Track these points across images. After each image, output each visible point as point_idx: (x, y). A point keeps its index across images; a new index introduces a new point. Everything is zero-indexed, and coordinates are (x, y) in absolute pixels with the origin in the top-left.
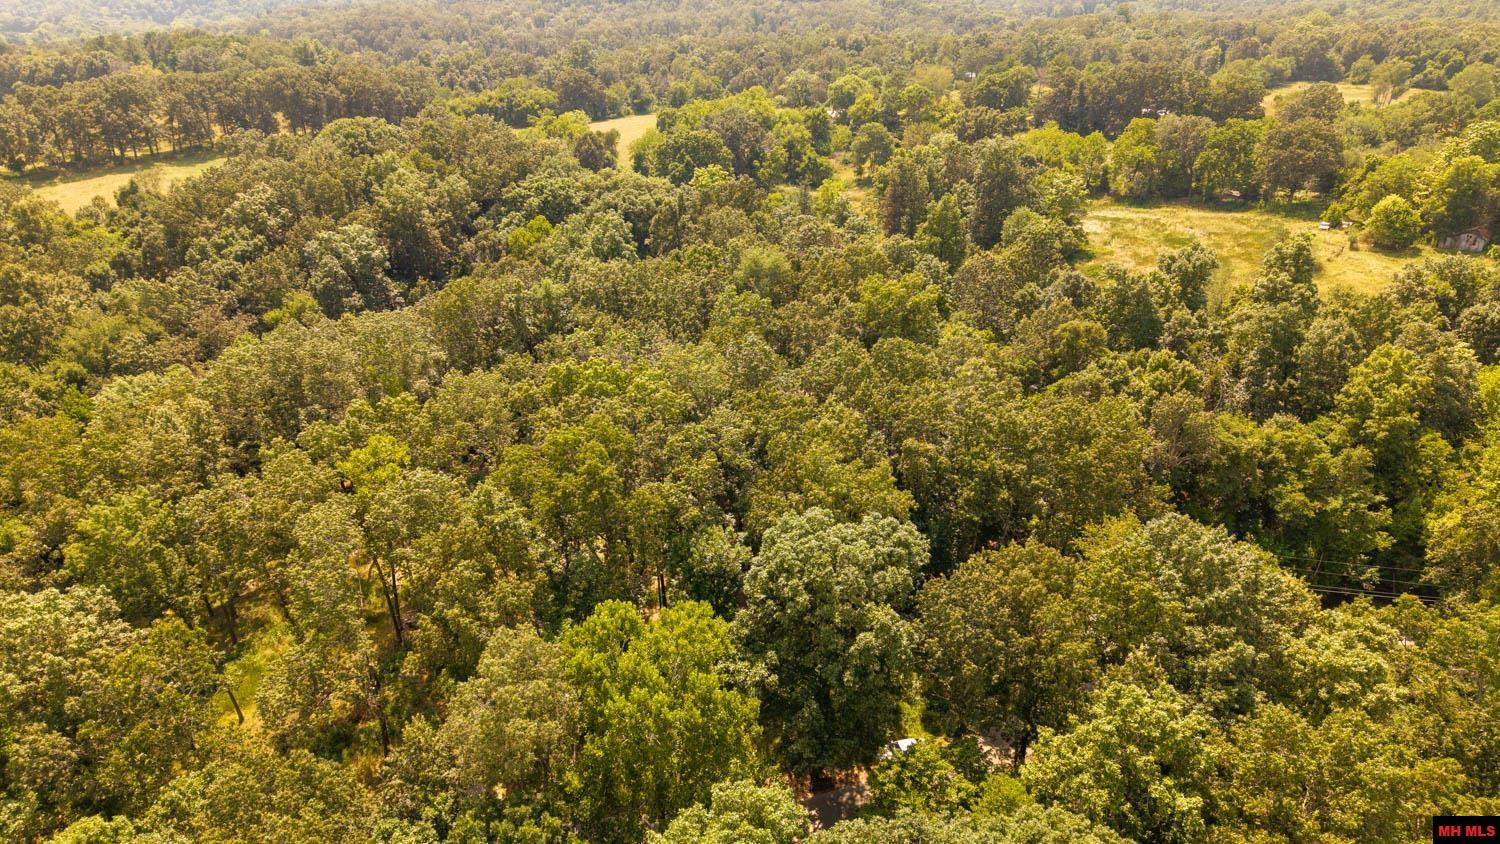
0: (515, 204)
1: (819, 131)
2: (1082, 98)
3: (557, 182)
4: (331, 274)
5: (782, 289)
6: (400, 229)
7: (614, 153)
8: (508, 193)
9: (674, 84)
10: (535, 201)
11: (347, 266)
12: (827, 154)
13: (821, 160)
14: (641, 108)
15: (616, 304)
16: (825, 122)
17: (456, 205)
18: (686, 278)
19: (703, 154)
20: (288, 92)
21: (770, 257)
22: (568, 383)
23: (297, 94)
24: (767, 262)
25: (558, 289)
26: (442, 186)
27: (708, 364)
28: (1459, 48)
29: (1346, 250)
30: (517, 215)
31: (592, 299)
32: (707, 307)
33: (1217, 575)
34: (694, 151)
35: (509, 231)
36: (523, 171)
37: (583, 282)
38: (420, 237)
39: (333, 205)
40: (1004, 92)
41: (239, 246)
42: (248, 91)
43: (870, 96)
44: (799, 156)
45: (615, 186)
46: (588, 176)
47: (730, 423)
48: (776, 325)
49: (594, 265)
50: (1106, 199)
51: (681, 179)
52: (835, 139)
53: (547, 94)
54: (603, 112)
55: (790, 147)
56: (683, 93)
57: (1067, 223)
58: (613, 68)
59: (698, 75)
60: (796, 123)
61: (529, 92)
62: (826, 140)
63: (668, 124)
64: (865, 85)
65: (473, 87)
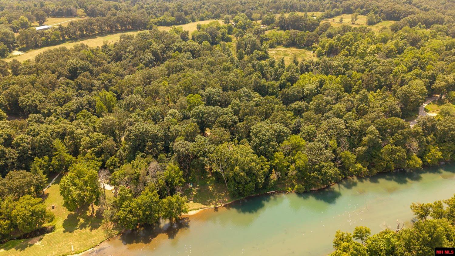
0: (172, 48)
1: (230, 30)
2: (284, 23)
3: (178, 44)
4: (147, 61)
5: (212, 64)
6: (155, 53)
7: (188, 35)
8: (171, 46)
9: (201, 15)
10: (175, 48)
11: (149, 60)
12: (231, 34)
13: (229, 36)
14: (194, 21)
15: (190, 66)
16: (231, 27)
17: (163, 49)
18: (199, 63)
19: (205, 38)
20: (121, 21)
21: (212, 59)
22: (185, 76)
23: (123, 21)
24: (211, 60)
25: (182, 64)
26: (160, 46)
27: (201, 73)
28: (377, 7)
30: (172, 50)
31: (187, 65)
32: (202, 67)
34: (203, 36)
35: (171, 53)
36: (173, 42)
37: (185, 63)
38: (158, 54)
39: (144, 49)
40: (270, 20)
41: (130, 56)
42: (113, 21)
43: (241, 22)
44: (225, 36)
45: (189, 45)
46: (184, 43)
47: (203, 80)
48: (211, 69)
49: (187, 61)
50: (282, 46)
51: (200, 43)
52: (234, 31)
53: (173, 18)
54: (185, 22)
55: (223, 34)
56: (203, 17)
57: (265, 52)
58: (187, 9)
59: (206, 12)
60: (225, 28)
61: (169, 18)
62: (232, 31)
63: (199, 27)
64: (241, 18)
65: (155, 14)
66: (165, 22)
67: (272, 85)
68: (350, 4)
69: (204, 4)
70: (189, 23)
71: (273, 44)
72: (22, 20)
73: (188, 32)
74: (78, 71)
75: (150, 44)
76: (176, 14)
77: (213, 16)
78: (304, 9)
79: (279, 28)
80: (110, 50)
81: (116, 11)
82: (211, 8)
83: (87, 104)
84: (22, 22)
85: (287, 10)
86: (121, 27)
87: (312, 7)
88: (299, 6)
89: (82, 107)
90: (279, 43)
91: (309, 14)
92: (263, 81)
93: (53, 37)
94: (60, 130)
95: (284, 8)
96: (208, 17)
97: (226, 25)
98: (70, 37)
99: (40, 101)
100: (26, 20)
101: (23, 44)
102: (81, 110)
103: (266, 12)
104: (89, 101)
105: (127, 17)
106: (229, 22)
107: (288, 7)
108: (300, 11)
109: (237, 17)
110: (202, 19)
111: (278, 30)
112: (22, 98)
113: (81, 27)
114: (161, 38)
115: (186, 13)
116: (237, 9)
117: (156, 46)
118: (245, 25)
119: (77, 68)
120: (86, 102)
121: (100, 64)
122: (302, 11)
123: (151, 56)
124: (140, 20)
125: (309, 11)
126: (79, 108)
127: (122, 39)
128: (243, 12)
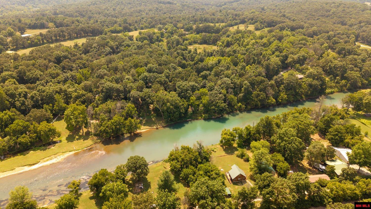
0: (123, 45)
1: (162, 35)
2: (199, 29)
3: (128, 43)
5: (151, 52)
6: (112, 48)
7: (133, 38)
8: (122, 44)
9: (141, 26)
10: (125, 45)
11: (108, 52)
12: (163, 38)
13: (162, 39)
14: (136, 30)
15: (136, 54)
16: (163, 33)
17: (117, 45)
18: (143, 51)
19: (145, 39)
21: (150, 50)
22: (134, 58)
23: (85, 30)
26: (115, 43)
27: (144, 57)
28: (262, 19)
30: (123, 47)
31: (134, 53)
32: (144, 53)
33: (173, 66)
34: (144, 38)
35: (123, 48)
36: (123, 41)
37: (133, 52)
38: (114, 49)
39: (104, 46)
40: (189, 28)
41: (95, 50)
42: (78, 30)
43: (170, 29)
44: (159, 38)
45: (134, 43)
46: (131, 42)
47: (146, 60)
48: (150, 55)
49: (134, 51)
51: (142, 42)
52: (165, 35)
53: (121, 28)
54: (130, 30)
55: (157, 37)
56: (142, 27)
57: (186, 47)
58: (131, 22)
59: (145, 24)
60: (159, 33)
61: (118, 28)
62: (163, 35)
63: (140, 33)
64: (170, 27)
65: (107, 26)
66: (115, 31)
67: (189, 64)
68: (244, 18)
69: (143, 18)
70: (132, 31)
71: (191, 42)
72: (9, 30)
73: (133, 36)
74: (62, 59)
75: (108, 42)
76: (123, 25)
77: (150, 26)
78: (213, 21)
79: (196, 33)
80: (80, 47)
81: (79, 24)
82: (148, 22)
83: (70, 77)
85: (202, 22)
86: (84, 34)
87: (219, 20)
88: (210, 19)
89: (68, 78)
90: (195, 42)
91: (217, 25)
92: (184, 62)
93: (36, 41)
94: (58, 90)
95: (200, 21)
96: (146, 27)
97: (159, 32)
98: (47, 41)
99: (41, 76)
100: (12, 30)
101: (14, 46)
102: (67, 80)
103: (187, 23)
104: (72, 76)
105: (89, 27)
106: (161, 30)
107: (203, 20)
108: (211, 23)
109: (166, 26)
110: (142, 29)
111: (195, 34)
112: (28, 74)
113: (56, 34)
114: (115, 39)
115: (130, 25)
116: (167, 21)
117: (112, 43)
118: (172, 31)
119: (61, 57)
121: (74, 55)
122: (213, 23)
123: (110, 49)
124: (98, 29)
125: (217, 23)
126: (66, 79)
127: (88, 41)
128: (171, 23)
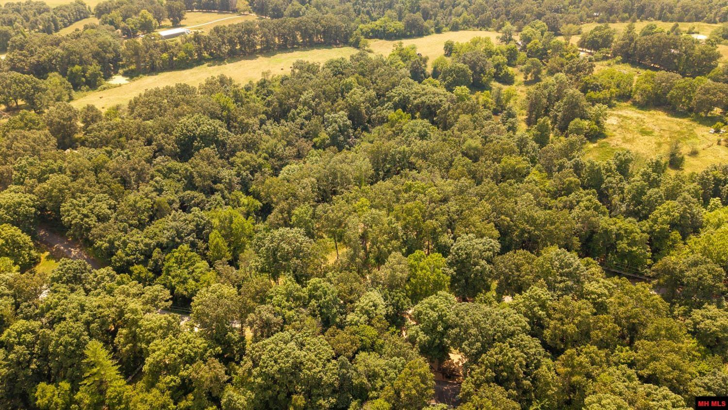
0: (390, 99)
1: (512, 57)
2: (635, 48)
3: (404, 91)
4: (335, 130)
5: (478, 152)
6: (353, 112)
7: (426, 66)
8: (388, 94)
9: (454, 19)
10: (397, 99)
11: (339, 127)
12: (514, 66)
13: (510, 69)
14: (439, 31)
16: (515, 51)
17: (371, 101)
19: (460, 77)
20: (303, 28)
21: (476, 141)
23: (307, 28)
24: (474, 145)
25: (407, 149)
26: (368, 93)
29: (715, 144)
30: (390, 105)
34: (458, 74)
35: (386, 110)
36: (394, 85)
37: (415, 148)
38: (360, 113)
39: (333, 97)
40: (600, 41)
41: (304, 114)
42: (290, 27)
43: (537, 41)
44: (501, 70)
45: (426, 94)
46: (416, 86)
49: (418, 142)
50: (629, 103)
51: (450, 88)
52: (519, 59)
53: (400, 25)
54: (421, 33)
55: (497, 66)
56: (457, 23)
57: (598, 123)
58: (428, 6)
59: (465, 14)
60: (502, 52)
61: (392, 24)
62: (515, 59)
63: (449, 49)
64: (535, 30)
65: (368, 13)
66: (384, 31)
70: (428, 33)
71: (611, 98)
72: (143, 17)
73: (425, 60)
74: (195, 144)
75: (349, 87)
76: (408, 16)
77: (476, 22)
78: (669, 15)
79: (619, 58)
80: (270, 93)
81: (300, 6)
82: (473, 6)
83: (192, 231)
84: (143, 20)
85: (630, 16)
86: (303, 38)
87: (688, 11)
88: (658, 7)
89: (181, 238)
90: (625, 97)
91: (684, 27)
93: (182, 54)
95: (625, 12)
96: (468, 25)
97: (504, 46)
98: (211, 54)
99: (102, 219)
100: (150, 16)
102: (176, 246)
103: (585, 16)
104: (197, 225)
105: (316, 21)
106: (510, 39)
107: (632, 10)
108: (659, 19)
109: (527, 30)
110: (455, 28)
111: (618, 63)
112: (65, 206)
113: (231, 38)
114: (372, 72)
115: (426, 16)
116: (527, 10)
117: (358, 95)
118: (545, 49)
119: (194, 138)
120: (191, 227)
122: (665, 20)
123: (346, 118)
124: (338, 28)
125: (681, 20)
126: (173, 240)
127: (297, 71)
128: (539, 16)
